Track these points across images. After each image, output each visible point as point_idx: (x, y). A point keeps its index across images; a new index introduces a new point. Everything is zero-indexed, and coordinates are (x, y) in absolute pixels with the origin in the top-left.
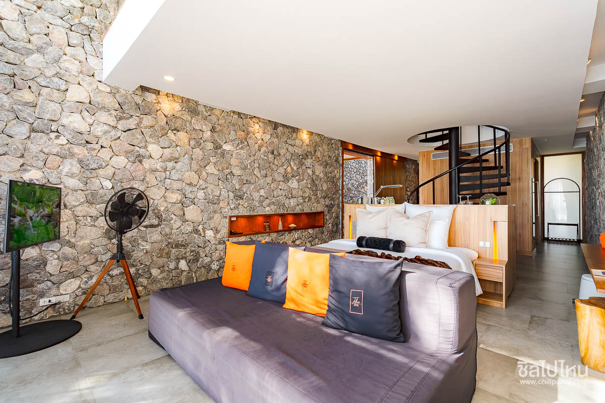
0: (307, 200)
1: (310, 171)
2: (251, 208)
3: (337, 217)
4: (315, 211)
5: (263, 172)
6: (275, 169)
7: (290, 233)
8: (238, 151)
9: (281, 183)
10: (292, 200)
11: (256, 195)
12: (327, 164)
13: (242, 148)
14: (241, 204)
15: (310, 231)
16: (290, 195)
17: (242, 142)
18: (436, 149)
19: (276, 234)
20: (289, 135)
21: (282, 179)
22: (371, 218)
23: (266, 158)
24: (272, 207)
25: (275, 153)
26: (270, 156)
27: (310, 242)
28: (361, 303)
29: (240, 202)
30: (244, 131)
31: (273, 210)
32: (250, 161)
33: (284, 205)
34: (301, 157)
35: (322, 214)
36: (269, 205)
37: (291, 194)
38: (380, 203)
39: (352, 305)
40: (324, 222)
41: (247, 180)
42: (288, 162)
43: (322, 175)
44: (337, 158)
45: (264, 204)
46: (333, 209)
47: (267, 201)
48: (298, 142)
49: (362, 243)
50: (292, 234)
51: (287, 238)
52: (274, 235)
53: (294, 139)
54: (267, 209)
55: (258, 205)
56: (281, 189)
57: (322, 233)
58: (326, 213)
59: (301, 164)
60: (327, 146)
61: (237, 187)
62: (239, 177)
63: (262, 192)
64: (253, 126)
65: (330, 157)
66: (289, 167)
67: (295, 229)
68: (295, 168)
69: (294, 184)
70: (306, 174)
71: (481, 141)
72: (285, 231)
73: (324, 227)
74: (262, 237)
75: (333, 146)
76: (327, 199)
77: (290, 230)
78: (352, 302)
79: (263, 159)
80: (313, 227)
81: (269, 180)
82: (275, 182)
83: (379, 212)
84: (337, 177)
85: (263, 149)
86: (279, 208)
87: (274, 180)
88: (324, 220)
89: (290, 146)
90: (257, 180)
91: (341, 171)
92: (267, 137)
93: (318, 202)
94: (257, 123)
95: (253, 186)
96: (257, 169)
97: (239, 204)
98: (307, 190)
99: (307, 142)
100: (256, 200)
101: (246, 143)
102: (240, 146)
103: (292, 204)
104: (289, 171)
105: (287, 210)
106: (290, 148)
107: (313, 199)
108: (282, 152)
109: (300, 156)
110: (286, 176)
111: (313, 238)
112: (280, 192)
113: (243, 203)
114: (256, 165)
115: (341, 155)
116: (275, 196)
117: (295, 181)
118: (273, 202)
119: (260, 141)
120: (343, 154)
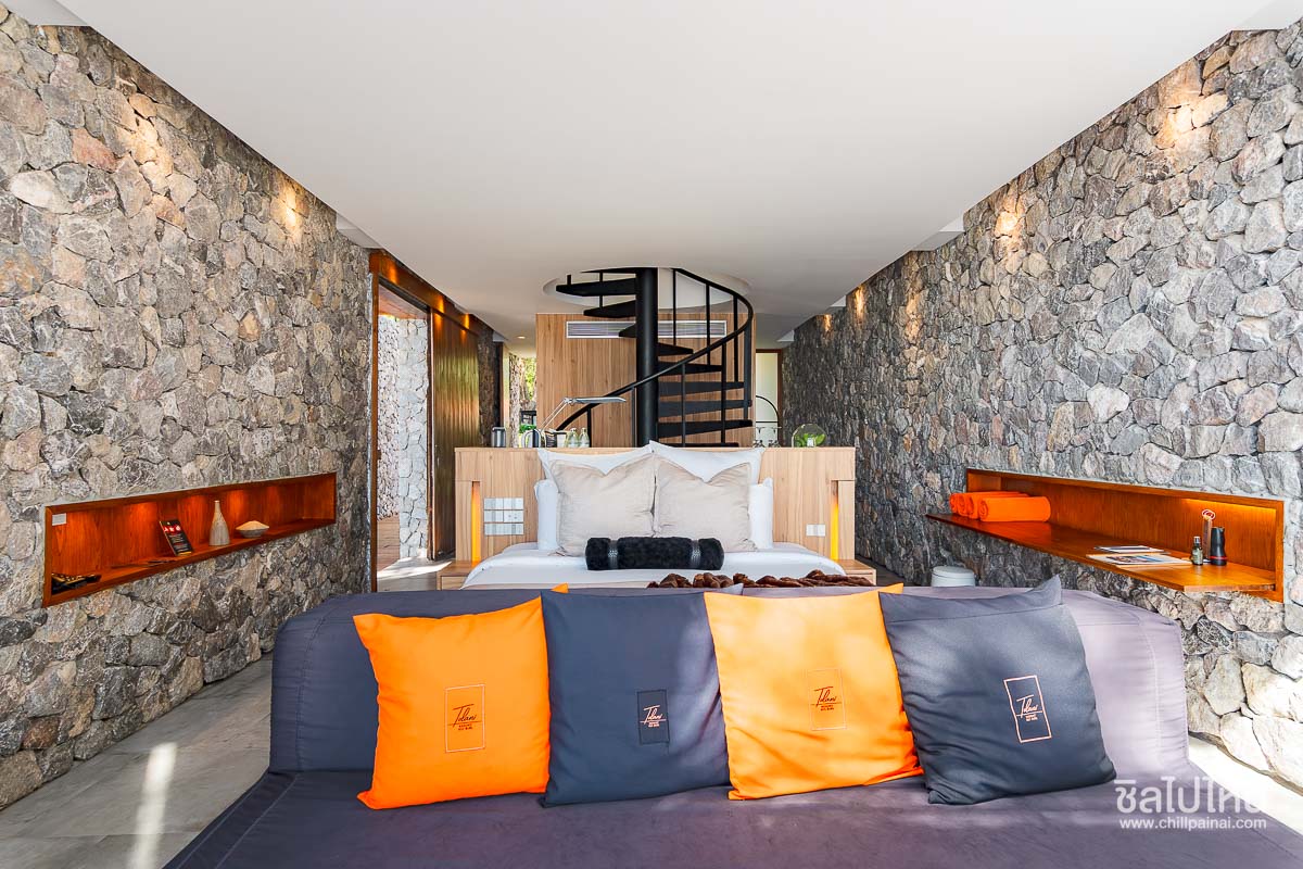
0: (295, 436)
1: (301, 338)
2: (134, 468)
3: (362, 490)
4: (315, 473)
5: (174, 325)
6: (209, 318)
7: (252, 556)
8: (79, 221)
9: (230, 373)
10: (258, 437)
11: (149, 418)
12: (341, 322)
13: (93, 211)
14: (96, 451)
15: (304, 539)
16: (254, 420)
17: (95, 186)
18: (589, 313)
19: (213, 563)
20: (250, 199)
21: (232, 360)
22: (611, 486)
23: (181, 270)
24: (204, 461)
25: (211, 255)
26: (196, 265)
27: (303, 576)
28: (1039, 708)
29: (92, 442)
30: (101, 139)
31: (206, 472)
32: (124, 274)
33: (234, 455)
34: (280, 286)
35: (329, 483)
36: (192, 457)
37: (257, 414)
38: (555, 445)
39: (1022, 721)
40: (335, 506)
41: (118, 353)
42: (247, 295)
43: (328, 356)
44: (362, 307)
45: (177, 450)
46: (355, 463)
47: (187, 440)
48: (272, 233)
49: (607, 558)
50: (258, 555)
51: (245, 571)
52: (208, 568)
53: (263, 220)
54: (188, 469)
55: (159, 457)
56: (227, 395)
57: (331, 542)
58: (340, 478)
59: (283, 311)
60: (340, 263)
61: (80, 378)
62: (87, 336)
63: (170, 405)
64: (133, 126)
65: (347, 298)
66: (250, 317)
67: (264, 539)
68: (266, 323)
69: (264, 379)
70: (292, 348)
71: (677, 307)
72: (239, 548)
73: (334, 522)
74: (169, 581)
75: (354, 264)
76: (340, 433)
77: (252, 544)
78: (1018, 712)
79: (173, 273)
80: (309, 525)
81: (191, 356)
82: (211, 369)
83: (628, 469)
84: (363, 364)
85: (172, 234)
86: (225, 467)
87: (207, 360)
88: (335, 501)
89: (252, 240)
90: (152, 353)
91: (371, 347)
92: (185, 189)
93: (321, 442)
94: (148, 119)
95: (135, 380)
96: (153, 311)
97: (90, 454)
98: (296, 401)
99: (296, 235)
100: (152, 433)
101: (112, 195)
102: (90, 201)
103: (259, 449)
104: (249, 331)
105: (248, 472)
106: (254, 246)
107: (310, 434)
108: (233, 256)
109: (278, 280)
110: (242, 348)
111: (310, 561)
112: (225, 406)
113: (101, 451)
114: (149, 294)
115: (369, 296)
116: (211, 422)
117: (267, 369)
118: (206, 444)
119: (162, 198)
120: (375, 293)
